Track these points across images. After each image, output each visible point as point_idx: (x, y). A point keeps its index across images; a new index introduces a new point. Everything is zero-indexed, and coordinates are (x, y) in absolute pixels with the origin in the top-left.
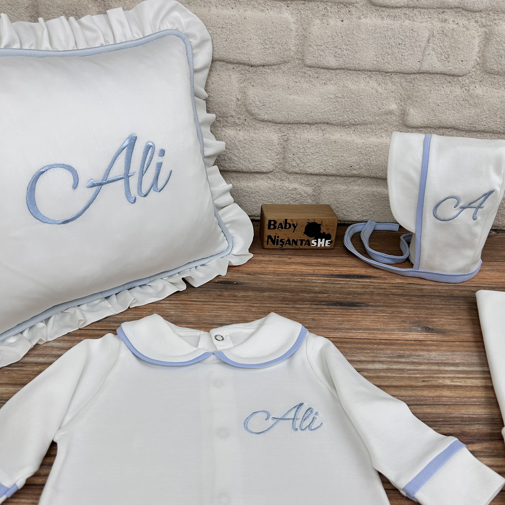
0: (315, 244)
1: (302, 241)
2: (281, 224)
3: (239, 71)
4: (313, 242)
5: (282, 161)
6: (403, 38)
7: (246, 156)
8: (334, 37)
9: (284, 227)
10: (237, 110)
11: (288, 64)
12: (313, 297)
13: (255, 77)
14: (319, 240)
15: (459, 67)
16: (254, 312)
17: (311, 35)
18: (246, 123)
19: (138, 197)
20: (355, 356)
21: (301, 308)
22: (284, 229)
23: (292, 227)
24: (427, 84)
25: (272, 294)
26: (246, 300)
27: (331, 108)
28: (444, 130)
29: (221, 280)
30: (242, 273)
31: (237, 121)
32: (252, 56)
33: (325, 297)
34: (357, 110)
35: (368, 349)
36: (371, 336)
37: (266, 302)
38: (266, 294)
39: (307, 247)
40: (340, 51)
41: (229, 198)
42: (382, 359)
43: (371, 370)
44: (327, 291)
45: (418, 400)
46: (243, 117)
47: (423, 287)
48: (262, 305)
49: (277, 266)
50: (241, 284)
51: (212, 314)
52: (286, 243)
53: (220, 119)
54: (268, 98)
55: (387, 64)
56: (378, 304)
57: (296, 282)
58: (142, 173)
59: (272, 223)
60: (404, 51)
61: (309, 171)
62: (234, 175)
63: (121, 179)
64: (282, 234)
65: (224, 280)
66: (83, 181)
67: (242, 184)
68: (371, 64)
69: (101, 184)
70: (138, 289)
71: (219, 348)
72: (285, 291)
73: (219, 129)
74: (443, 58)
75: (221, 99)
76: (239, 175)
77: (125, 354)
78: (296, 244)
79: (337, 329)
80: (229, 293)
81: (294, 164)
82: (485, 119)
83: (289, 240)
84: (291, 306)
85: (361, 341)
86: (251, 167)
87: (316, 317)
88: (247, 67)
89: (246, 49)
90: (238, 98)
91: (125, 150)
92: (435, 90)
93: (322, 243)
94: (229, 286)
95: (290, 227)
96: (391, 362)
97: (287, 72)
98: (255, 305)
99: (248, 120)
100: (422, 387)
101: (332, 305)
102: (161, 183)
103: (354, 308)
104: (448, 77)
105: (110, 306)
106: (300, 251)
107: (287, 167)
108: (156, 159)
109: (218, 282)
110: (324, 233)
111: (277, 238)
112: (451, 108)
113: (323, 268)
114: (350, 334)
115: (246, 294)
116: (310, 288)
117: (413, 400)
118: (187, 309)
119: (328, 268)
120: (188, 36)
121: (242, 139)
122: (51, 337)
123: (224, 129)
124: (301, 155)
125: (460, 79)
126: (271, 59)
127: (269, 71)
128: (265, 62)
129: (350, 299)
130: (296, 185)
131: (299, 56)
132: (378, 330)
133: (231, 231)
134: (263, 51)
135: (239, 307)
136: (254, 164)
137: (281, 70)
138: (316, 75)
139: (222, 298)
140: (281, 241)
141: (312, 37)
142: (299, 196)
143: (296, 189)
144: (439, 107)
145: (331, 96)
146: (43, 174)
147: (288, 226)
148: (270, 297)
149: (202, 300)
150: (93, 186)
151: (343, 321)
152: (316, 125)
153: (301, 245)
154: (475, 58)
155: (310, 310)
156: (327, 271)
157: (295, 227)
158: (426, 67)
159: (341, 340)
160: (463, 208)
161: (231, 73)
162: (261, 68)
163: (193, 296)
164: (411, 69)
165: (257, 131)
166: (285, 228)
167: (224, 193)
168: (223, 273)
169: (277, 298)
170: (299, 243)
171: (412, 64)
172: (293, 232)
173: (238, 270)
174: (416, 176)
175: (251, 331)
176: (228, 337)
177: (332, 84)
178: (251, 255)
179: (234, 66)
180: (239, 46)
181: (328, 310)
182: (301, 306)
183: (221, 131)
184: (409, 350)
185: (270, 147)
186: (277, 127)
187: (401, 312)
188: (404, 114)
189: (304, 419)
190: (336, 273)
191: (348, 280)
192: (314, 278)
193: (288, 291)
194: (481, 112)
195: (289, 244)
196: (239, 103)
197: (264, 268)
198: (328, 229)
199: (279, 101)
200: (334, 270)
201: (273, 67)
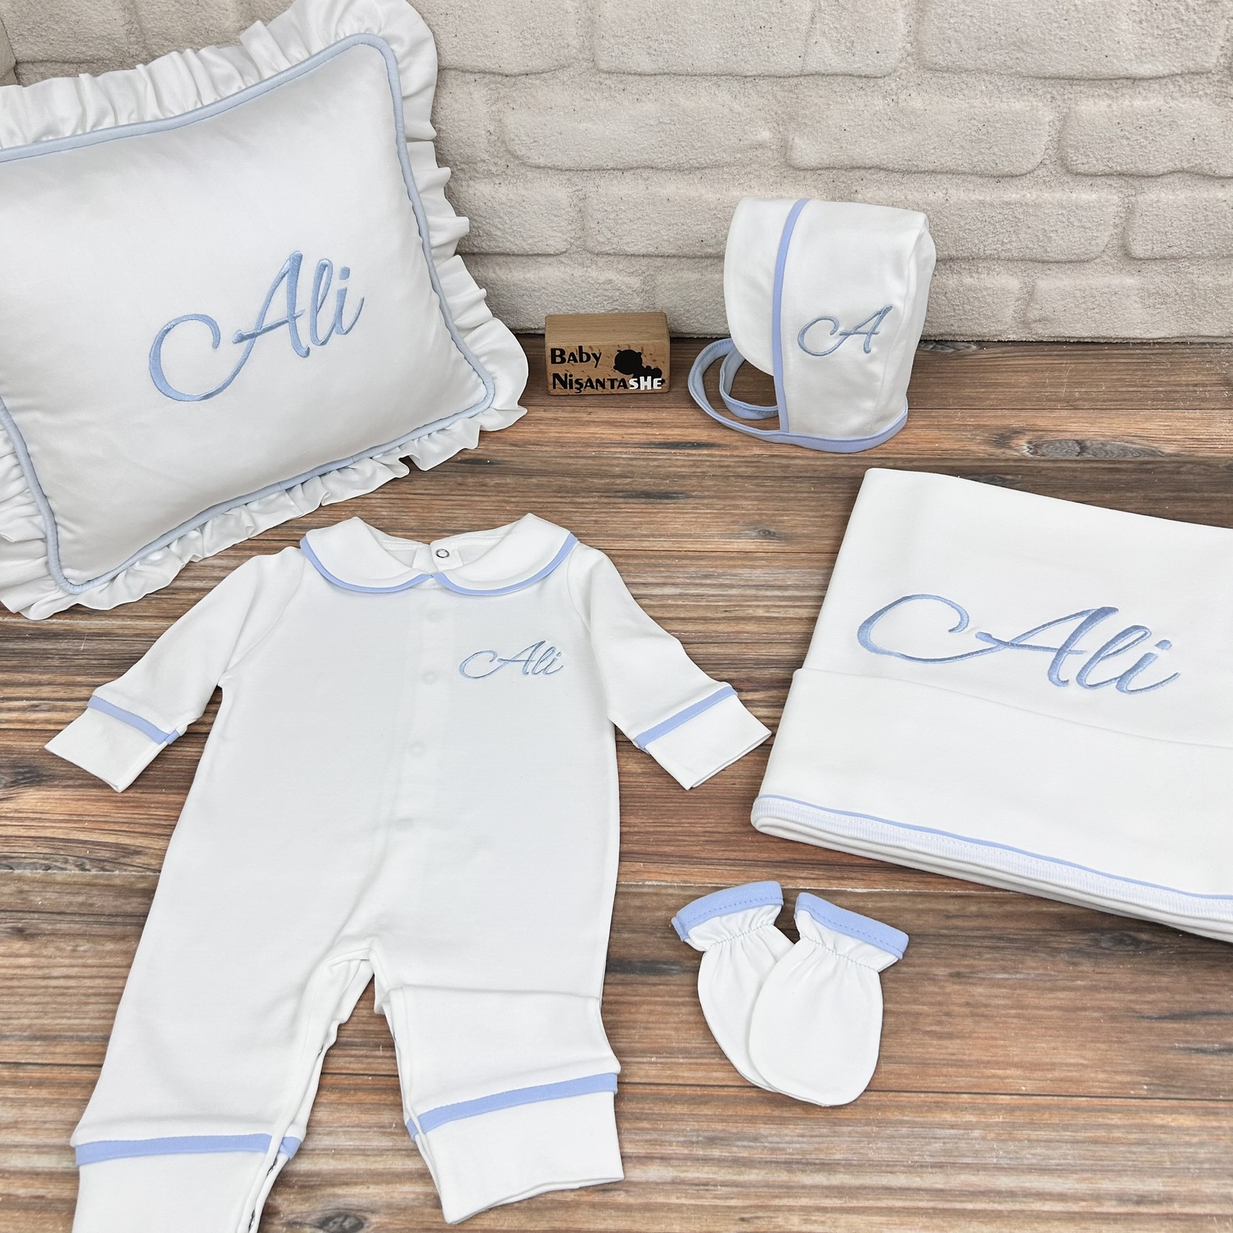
0: (636, 385)
1: (612, 381)
2: (572, 354)
3: (486, 85)
4: (632, 382)
5: (580, 233)
6: (766, 16)
7: (515, 228)
8: (642, 21)
9: (578, 359)
10: (492, 150)
11: (569, 70)
12: (608, 484)
13: (515, 94)
14: (642, 378)
15: (874, 62)
16: (509, 511)
17: (602, 19)
18: (509, 172)
19: (312, 346)
20: (640, 577)
21: (583, 503)
22: (579, 363)
23: (592, 358)
24: (821, 93)
25: (544, 480)
26: (499, 492)
27: (653, 141)
28: (863, 172)
29: (467, 457)
30: (504, 443)
31: (494, 169)
32: (504, 61)
33: (626, 484)
34: (699, 144)
35: (663, 566)
36: (675, 547)
37: (531, 494)
38: (534, 480)
39: (622, 390)
40: (657, 44)
41: (484, 311)
42: (678, 581)
43: (656, 596)
44: (632, 472)
45: (707, 637)
46: (502, 162)
47: (792, 462)
48: (524, 499)
49: (564, 429)
50: (498, 463)
51: (443, 515)
52: (586, 386)
53: (463, 166)
54: (541, 129)
55: (743, 63)
56: (707, 493)
57: (587, 458)
58: (316, 310)
59: (558, 353)
60: (771, 39)
61: (629, 250)
62: (501, 259)
63: (283, 323)
64: (578, 371)
65: (472, 457)
66: (228, 334)
67: (516, 274)
68: (715, 65)
69: (253, 336)
70: (335, 474)
71: (441, 569)
72: (564, 474)
73: (464, 183)
74: (843, 48)
75: (461, 135)
76: (509, 259)
77: (312, 576)
78: (603, 386)
79: (627, 536)
80: (476, 480)
81: (602, 240)
82: (932, 151)
83: (589, 380)
84: (568, 500)
85: (658, 553)
86: (526, 247)
87: (602, 517)
88: (498, 79)
89: (491, 49)
90: (489, 131)
91: (286, 279)
92: (837, 103)
93: (646, 384)
94: (478, 468)
95: (589, 359)
96: (689, 584)
97: (569, 82)
98: (513, 500)
99: (511, 166)
100: (719, 619)
101: (632, 497)
102: (347, 321)
103: (666, 501)
104: (856, 80)
105: (292, 503)
106: (611, 397)
107: (590, 244)
108: (337, 284)
109: (461, 462)
110: (648, 367)
111: (569, 378)
112: (869, 135)
113: (639, 430)
114: (645, 544)
115: (503, 481)
116: (607, 468)
117: (699, 637)
118: (407, 508)
119: (649, 431)
120: (387, 40)
121: (504, 200)
122: (209, 551)
123: (471, 183)
124: (611, 223)
125: (880, 82)
126: (537, 63)
127: (538, 82)
128: (527, 68)
129: (666, 485)
130: (611, 275)
131: (587, 54)
132: (690, 536)
133: (490, 368)
134: (521, 50)
135: (486, 504)
136: (530, 241)
137: (558, 81)
138: (622, 86)
139: (463, 487)
140: (577, 381)
141: (605, 22)
142: (617, 294)
143: (610, 281)
144: (847, 134)
145: (652, 122)
146: (169, 333)
147: (585, 358)
148: (538, 486)
149: (432, 492)
150: (242, 338)
151: (641, 523)
152: (632, 172)
153: (612, 387)
154: (900, 45)
155: (596, 506)
156: (644, 437)
157: (597, 359)
158: (813, 65)
159: (628, 553)
160: (846, 334)
161: (472, 89)
162: (523, 78)
163: (419, 485)
164: (787, 71)
165: (529, 185)
166: (581, 360)
167: (474, 304)
168: (472, 443)
169: (549, 487)
170: (608, 384)
171: (787, 61)
172: (596, 367)
173: (498, 438)
174: (767, 284)
175: (494, 542)
176: (456, 552)
177: (650, 100)
178: (524, 411)
179: (477, 76)
180: (479, 44)
181: (623, 506)
182: (584, 500)
183: (468, 186)
184: (723, 566)
185: (555, 212)
186: (564, 177)
187: (737, 507)
188: (785, 148)
189: (541, 661)
190: (660, 439)
191: (673, 451)
192: (620, 450)
193: (570, 475)
194: (924, 140)
195: (592, 387)
196: (493, 138)
197: (543, 433)
198: (654, 360)
199: (561, 134)
200: (657, 434)
201: (544, 75)
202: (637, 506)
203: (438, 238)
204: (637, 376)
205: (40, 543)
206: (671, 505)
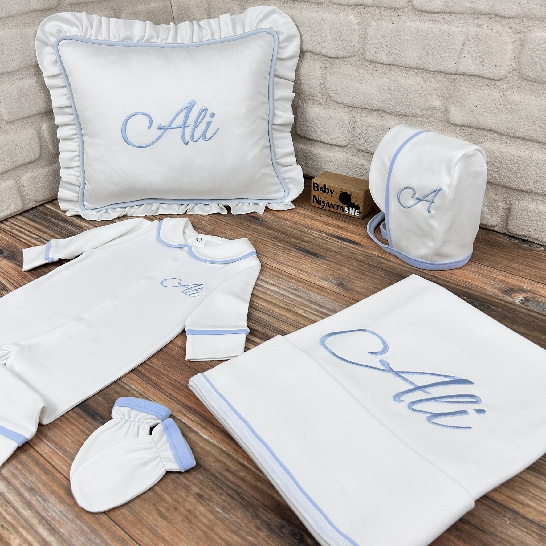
0: (348, 211)
1: (338, 206)
2: (321, 188)
3: (322, 61)
4: (346, 209)
5: (352, 138)
6: (441, 40)
8: (385, 37)
9: (324, 191)
10: (321, 92)
11: (354, 58)
12: (296, 242)
13: (332, 67)
14: (351, 208)
15: (493, 71)
17: (368, 35)
18: (327, 103)
19: (190, 141)
21: (278, 245)
22: (324, 193)
23: (330, 192)
24: (467, 85)
25: (273, 232)
27: (385, 98)
28: (486, 132)
29: (253, 214)
31: (321, 101)
32: (328, 50)
33: (304, 245)
34: (406, 103)
35: (282, 279)
36: (296, 274)
37: (263, 236)
38: (269, 231)
39: (341, 212)
40: (390, 49)
42: (281, 286)
44: (311, 242)
46: (325, 98)
49: (304, 219)
50: (264, 221)
51: (222, 231)
52: (326, 205)
54: (340, 84)
55: (428, 64)
56: (333, 260)
57: (300, 231)
58: (196, 126)
60: (442, 53)
63: (180, 127)
65: (256, 215)
66: (155, 125)
67: (325, 153)
68: (415, 63)
69: (166, 129)
70: (202, 205)
71: (193, 245)
74: (478, 61)
75: (309, 82)
78: (333, 207)
80: (248, 224)
81: (360, 143)
82: (523, 126)
83: (328, 203)
84: (273, 242)
86: (330, 140)
87: (280, 253)
88: (326, 58)
89: (323, 44)
90: (320, 83)
92: (474, 91)
93: (352, 212)
94: (254, 220)
95: (328, 192)
96: (284, 289)
97: (354, 64)
98: (254, 235)
99: (328, 100)
100: (280, 307)
101: (301, 250)
102: (208, 135)
104: (485, 80)
106: (337, 214)
107: (356, 145)
109: (251, 216)
110: (354, 203)
111: (319, 199)
112: (489, 111)
113: (333, 229)
114: (284, 268)
115: (257, 227)
116: (303, 237)
118: (213, 224)
119: (337, 230)
121: (323, 116)
124: (364, 136)
125: (498, 83)
126: (341, 53)
127: (341, 62)
128: (337, 55)
129: (319, 251)
131: (362, 52)
132: (307, 273)
133: (290, 186)
134: (335, 46)
135: (242, 233)
137: (349, 63)
138: (375, 69)
139: (241, 225)
140: (323, 201)
142: (365, 172)
144: (477, 109)
145: (386, 88)
149: (227, 222)
150: (160, 128)
151: (292, 260)
152: (376, 112)
153: (337, 209)
154: (509, 63)
155: (282, 248)
156: (333, 232)
157: (332, 193)
158: (461, 70)
160: (419, 200)
161: (316, 62)
162: (335, 60)
164: (449, 70)
165: (334, 111)
167: (288, 155)
168: (260, 211)
169: (272, 235)
170: (336, 207)
171: (449, 66)
172: (331, 197)
173: (274, 214)
177: (386, 77)
178: (294, 207)
179: (319, 57)
180: (319, 41)
181: (293, 252)
182: (280, 244)
184: (307, 289)
185: (342, 126)
186: (348, 109)
187: (340, 270)
188: (446, 111)
189: (193, 291)
190: (338, 235)
191: (338, 240)
193: (285, 234)
194: (519, 119)
195: (329, 206)
196: (322, 86)
197: (294, 217)
198: (357, 201)
199: (347, 88)
200: (339, 232)
201: (344, 59)
202: (299, 254)
203: (278, 121)
204: (348, 207)
205: (78, 188)
206: (313, 258)
